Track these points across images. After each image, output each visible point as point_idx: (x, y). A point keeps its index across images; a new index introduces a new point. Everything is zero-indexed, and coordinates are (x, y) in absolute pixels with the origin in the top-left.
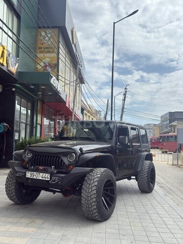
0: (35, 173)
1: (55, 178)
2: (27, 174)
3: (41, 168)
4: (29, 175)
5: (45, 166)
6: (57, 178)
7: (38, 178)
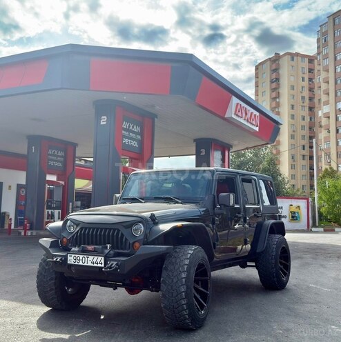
0: (81, 256)
1: (112, 262)
2: (69, 258)
3: (90, 248)
4: (71, 260)
5: (96, 244)
6: (115, 263)
7: (85, 264)
